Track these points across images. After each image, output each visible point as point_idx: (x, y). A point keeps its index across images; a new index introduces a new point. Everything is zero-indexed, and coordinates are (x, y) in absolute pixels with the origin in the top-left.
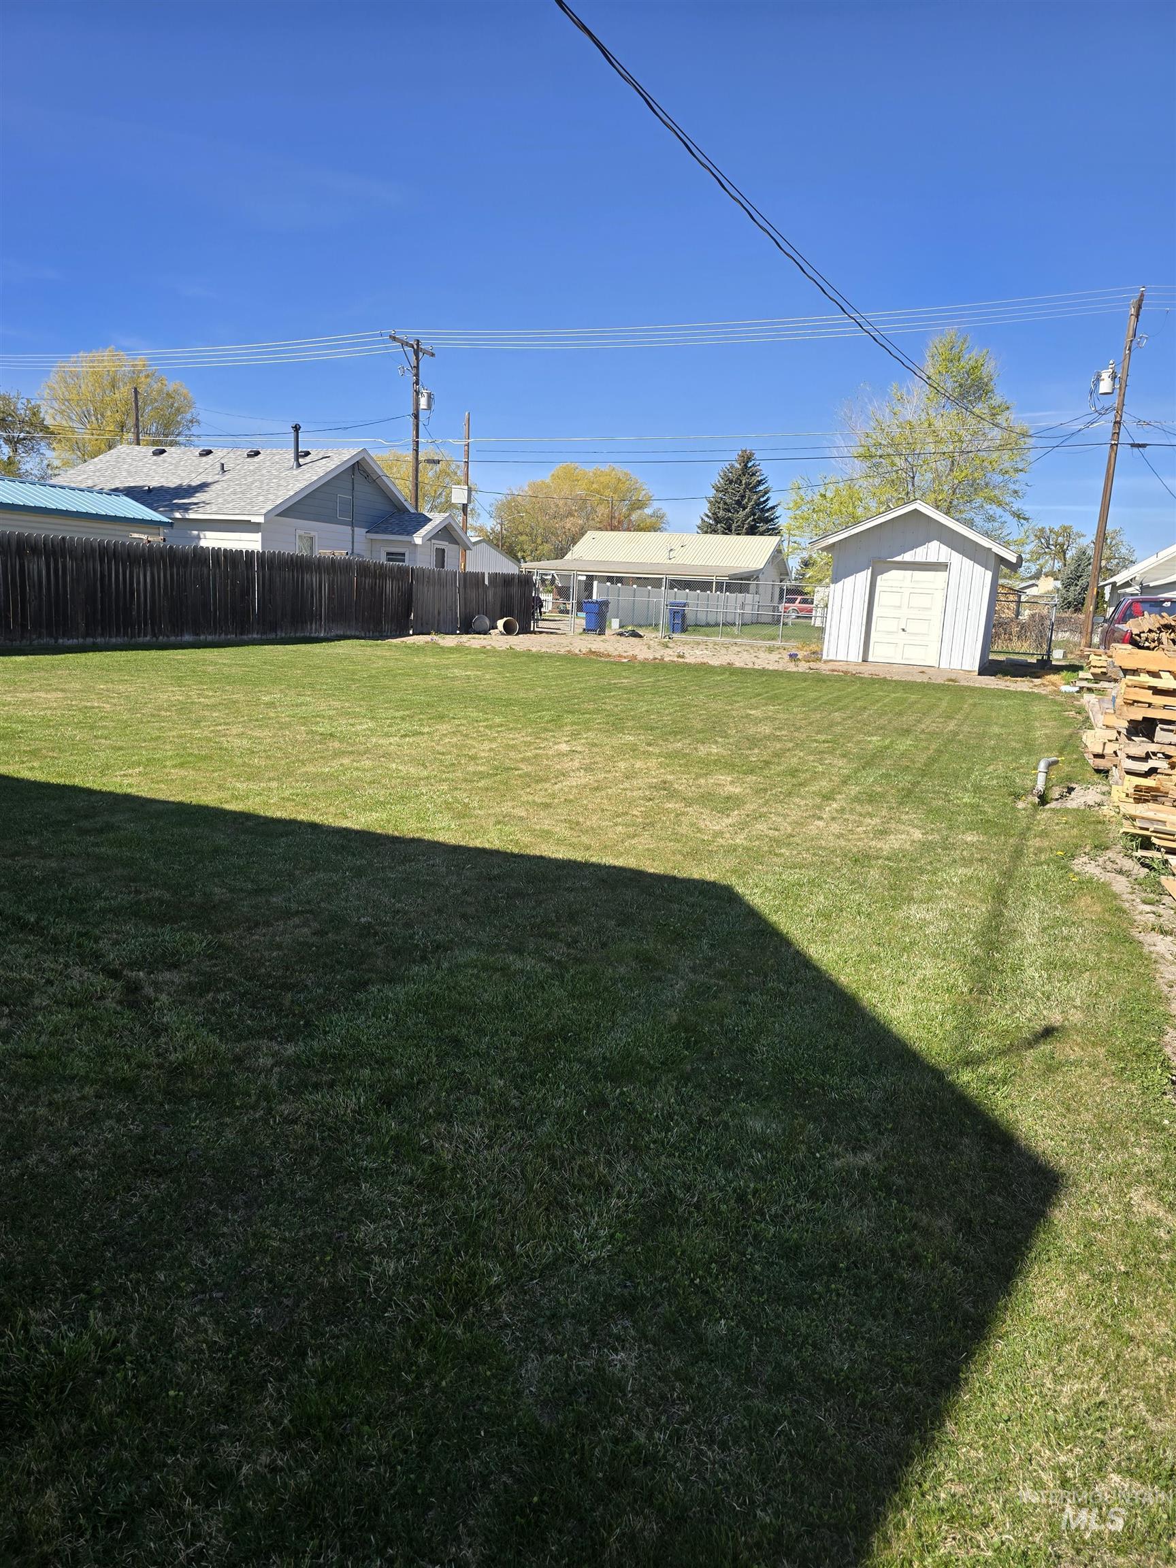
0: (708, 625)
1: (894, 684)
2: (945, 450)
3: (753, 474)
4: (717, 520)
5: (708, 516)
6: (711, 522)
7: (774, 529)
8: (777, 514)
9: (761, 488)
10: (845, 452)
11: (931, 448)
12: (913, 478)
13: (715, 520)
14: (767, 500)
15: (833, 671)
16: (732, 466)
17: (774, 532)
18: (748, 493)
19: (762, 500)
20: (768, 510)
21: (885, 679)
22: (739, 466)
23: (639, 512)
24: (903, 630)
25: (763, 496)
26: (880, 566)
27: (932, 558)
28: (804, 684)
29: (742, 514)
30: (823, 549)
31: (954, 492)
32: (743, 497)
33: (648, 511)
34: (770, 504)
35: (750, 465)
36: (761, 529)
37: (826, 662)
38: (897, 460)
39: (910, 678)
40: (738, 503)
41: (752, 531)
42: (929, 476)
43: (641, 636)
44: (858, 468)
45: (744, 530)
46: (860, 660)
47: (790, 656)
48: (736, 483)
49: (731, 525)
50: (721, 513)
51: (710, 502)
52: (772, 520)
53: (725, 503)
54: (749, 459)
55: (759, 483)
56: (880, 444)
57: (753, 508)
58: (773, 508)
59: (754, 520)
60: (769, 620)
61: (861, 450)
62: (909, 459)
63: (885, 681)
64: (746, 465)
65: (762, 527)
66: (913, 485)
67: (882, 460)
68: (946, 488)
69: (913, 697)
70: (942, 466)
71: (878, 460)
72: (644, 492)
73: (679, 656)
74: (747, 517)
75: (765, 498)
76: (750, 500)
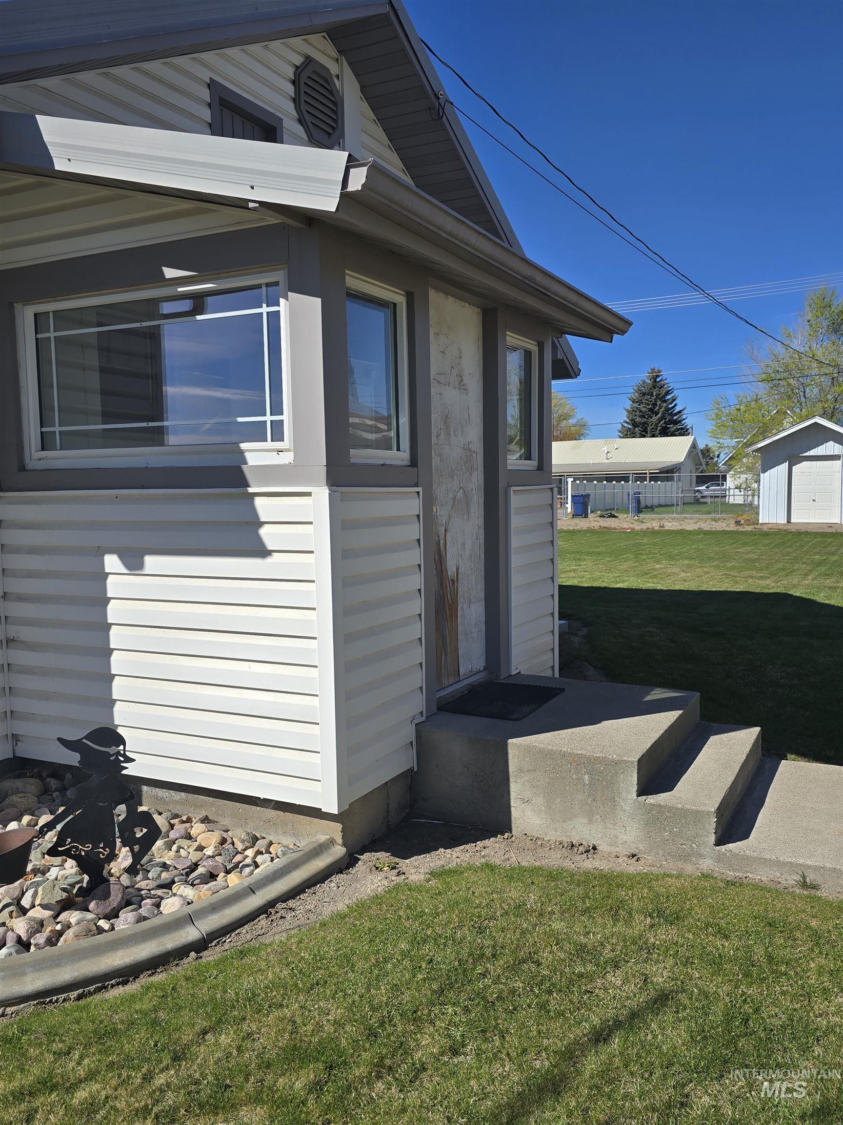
0: (660, 506)
1: (814, 534)
2: (827, 372)
3: (662, 387)
4: (635, 424)
5: (626, 422)
6: (629, 426)
7: (682, 429)
8: (684, 417)
9: (669, 397)
10: (751, 379)
11: (815, 371)
12: (805, 392)
13: (633, 425)
14: (675, 405)
15: (771, 529)
16: (644, 382)
17: (683, 432)
18: (658, 403)
19: (670, 406)
20: (676, 414)
21: (807, 532)
22: (649, 382)
23: (565, 422)
24: (814, 500)
25: (671, 403)
26: (794, 459)
27: (830, 453)
28: (755, 537)
29: (655, 418)
30: (756, 451)
31: (836, 400)
32: (655, 405)
33: (572, 421)
34: (677, 409)
35: (658, 380)
36: (672, 430)
37: (762, 524)
38: (791, 381)
39: (822, 531)
40: (651, 410)
41: (665, 433)
42: (816, 391)
43: (617, 517)
44: (762, 389)
45: (658, 431)
46: (786, 522)
47: (736, 522)
48: (648, 395)
49: (646, 428)
50: (638, 419)
51: (628, 411)
52: (680, 421)
53: (641, 411)
54: (658, 376)
55: (667, 393)
56: (778, 371)
57: (664, 413)
58: (680, 412)
59: (665, 423)
60: (692, 500)
61: (764, 376)
62: (800, 379)
63: (807, 533)
64: (655, 381)
65: (672, 427)
66: (805, 397)
67: (780, 381)
68: (829, 397)
69: (829, 540)
70: (826, 381)
71: (777, 382)
72: (568, 407)
73: (661, 527)
74: (660, 420)
75: (673, 405)
76: (660, 407)
